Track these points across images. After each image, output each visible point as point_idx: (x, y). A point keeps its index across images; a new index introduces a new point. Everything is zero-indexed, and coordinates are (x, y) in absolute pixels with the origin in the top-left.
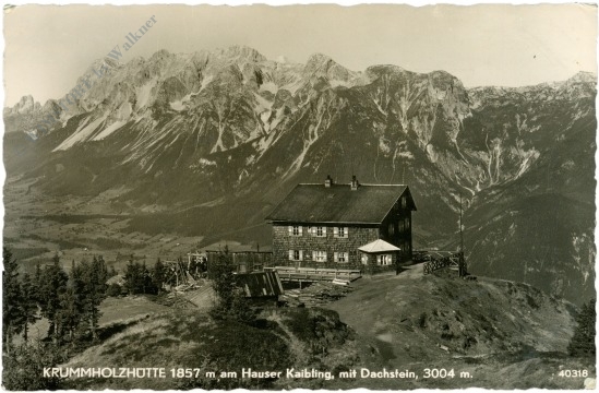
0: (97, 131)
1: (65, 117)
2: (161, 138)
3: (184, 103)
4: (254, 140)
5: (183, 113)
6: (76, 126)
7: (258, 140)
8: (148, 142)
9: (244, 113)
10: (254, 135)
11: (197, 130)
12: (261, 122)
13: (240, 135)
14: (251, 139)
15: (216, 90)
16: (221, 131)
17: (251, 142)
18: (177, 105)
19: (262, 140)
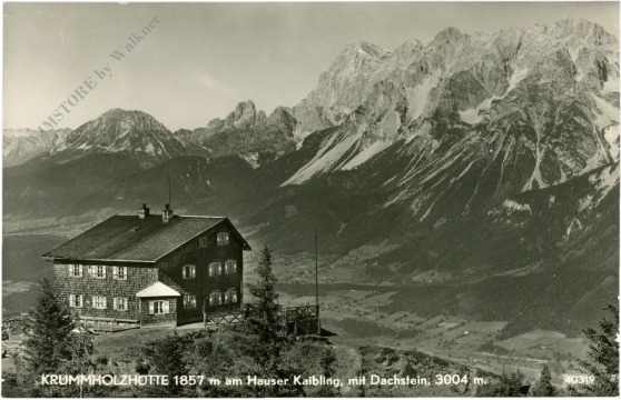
0: (347, 156)
1: (300, 134)
2: (444, 167)
3: (481, 112)
4: (592, 172)
5: (480, 127)
6: (316, 147)
7: (598, 171)
8: (425, 173)
9: (578, 127)
10: (593, 163)
11: (502, 154)
12: (605, 143)
13: (570, 163)
14: (587, 169)
15: (532, 91)
16: (539, 156)
17: (587, 175)
18: (470, 116)
19: (607, 171)
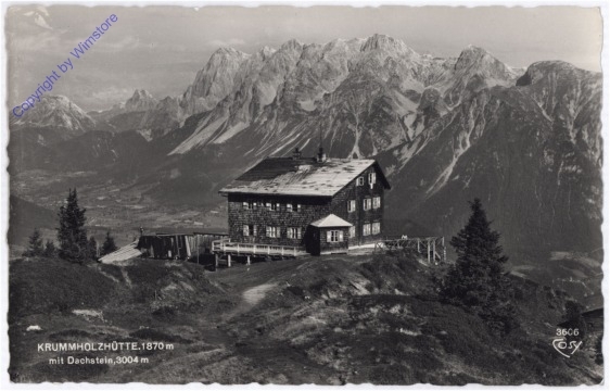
0: (218, 133)
1: (181, 117)
2: (289, 142)
3: (316, 102)
4: (396, 148)
5: (314, 113)
6: (195, 126)
7: (399, 148)
8: (275, 147)
9: (386, 115)
10: (396, 141)
11: (331, 134)
12: (405, 127)
13: (380, 140)
14: (392, 146)
16: (358, 135)
17: (392, 150)
18: (307, 105)
19: (405, 148)
